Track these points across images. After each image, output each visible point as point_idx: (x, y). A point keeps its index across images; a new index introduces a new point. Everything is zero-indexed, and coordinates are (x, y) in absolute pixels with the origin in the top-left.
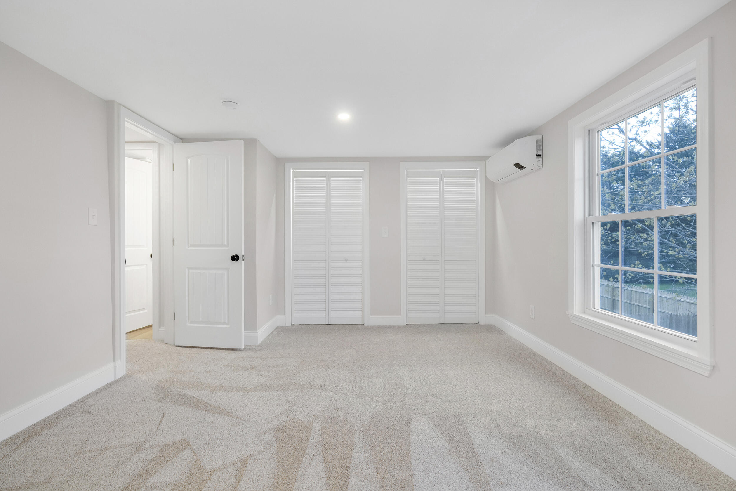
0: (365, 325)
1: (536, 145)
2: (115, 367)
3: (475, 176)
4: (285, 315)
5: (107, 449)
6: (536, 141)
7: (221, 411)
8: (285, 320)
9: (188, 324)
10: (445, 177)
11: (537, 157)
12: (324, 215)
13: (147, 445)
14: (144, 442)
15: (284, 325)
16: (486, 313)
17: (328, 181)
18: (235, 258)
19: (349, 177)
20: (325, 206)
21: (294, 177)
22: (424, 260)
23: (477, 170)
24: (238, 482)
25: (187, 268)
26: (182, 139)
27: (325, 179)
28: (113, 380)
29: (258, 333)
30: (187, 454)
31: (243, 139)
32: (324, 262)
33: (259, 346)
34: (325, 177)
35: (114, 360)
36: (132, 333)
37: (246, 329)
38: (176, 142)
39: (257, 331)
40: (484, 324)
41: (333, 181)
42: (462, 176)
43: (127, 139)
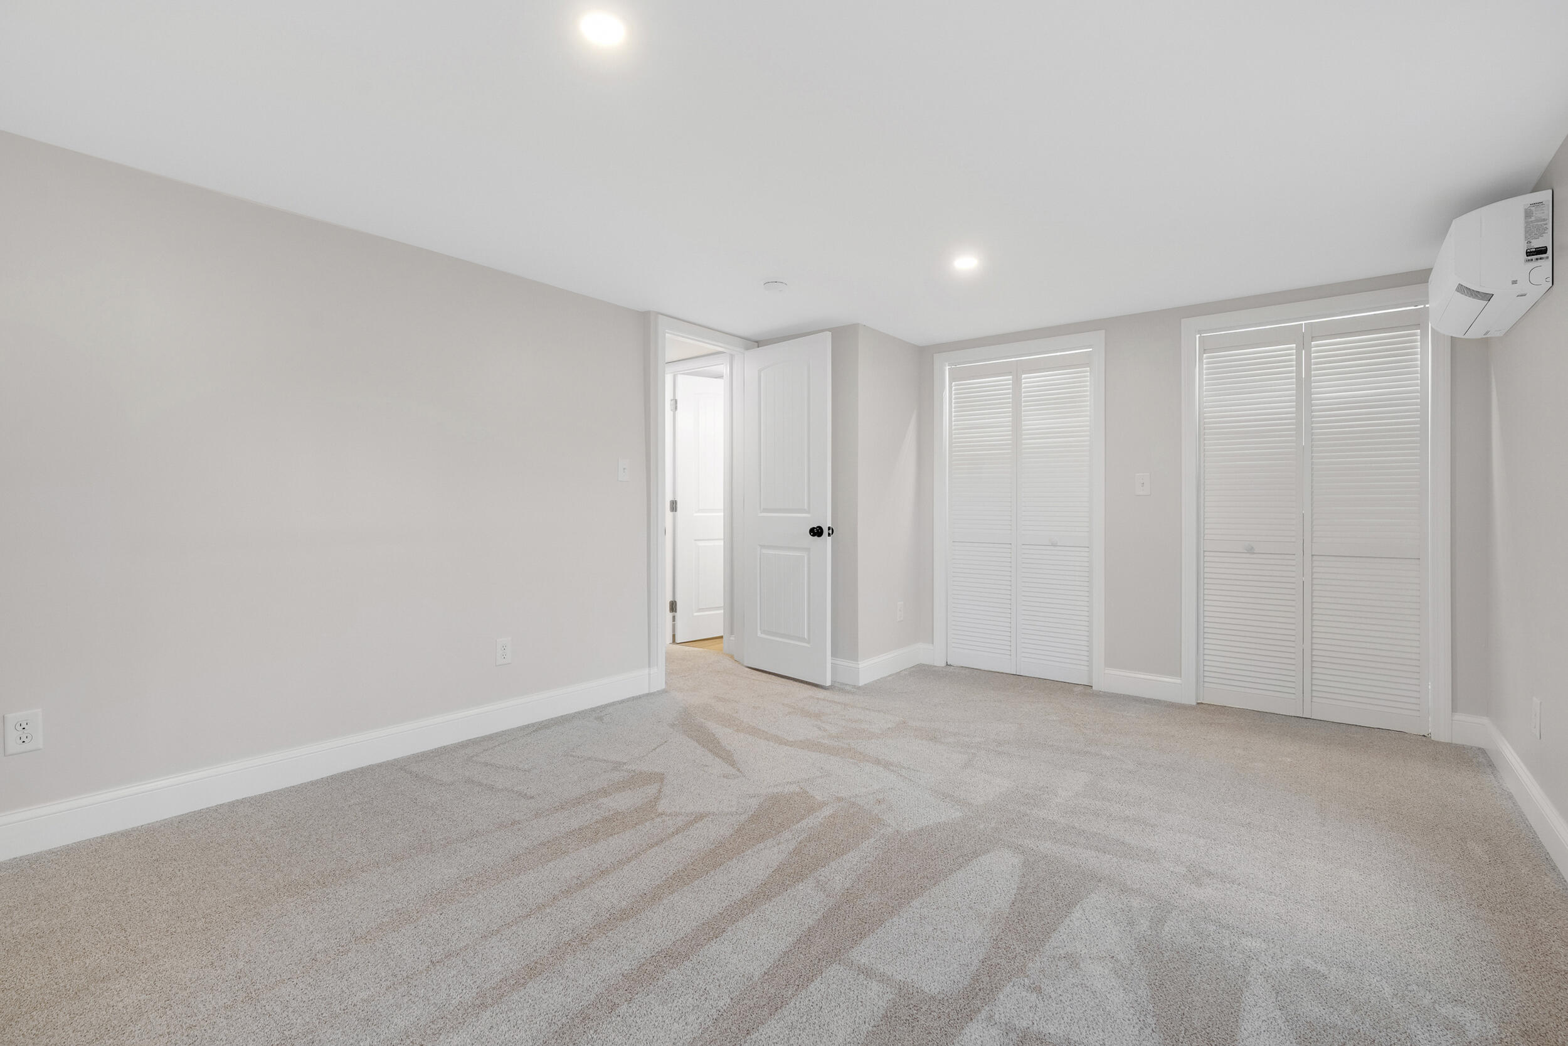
0: (1094, 688)
1: (1526, 222)
2: (649, 674)
3: (1417, 326)
4: (933, 643)
5: (590, 758)
6: (1526, 211)
7: (728, 758)
8: (933, 654)
9: (759, 634)
10: (1313, 338)
11: (1530, 258)
12: (1009, 451)
13: (625, 767)
14: (625, 763)
15: (931, 663)
16: (1454, 709)
17: (1017, 382)
18: (817, 532)
19: (1049, 369)
20: (1010, 433)
21: (952, 379)
22: (1250, 551)
23: (1427, 306)
24: (677, 832)
25: (760, 545)
26: (757, 343)
27: (1011, 377)
28: (647, 692)
29: (860, 666)
30: (651, 790)
31: (829, 330)
32: (1009, 546)
33: (859, 688)
34: (1010, 373)
35: (649, 666)
36: (706, 642)
37: (834, 654)
38: (747, 349)
39: (858, 661)
40: (1447, 741)
41: (1028, 380)
42: (1384, 330)
43: (669, 356)
